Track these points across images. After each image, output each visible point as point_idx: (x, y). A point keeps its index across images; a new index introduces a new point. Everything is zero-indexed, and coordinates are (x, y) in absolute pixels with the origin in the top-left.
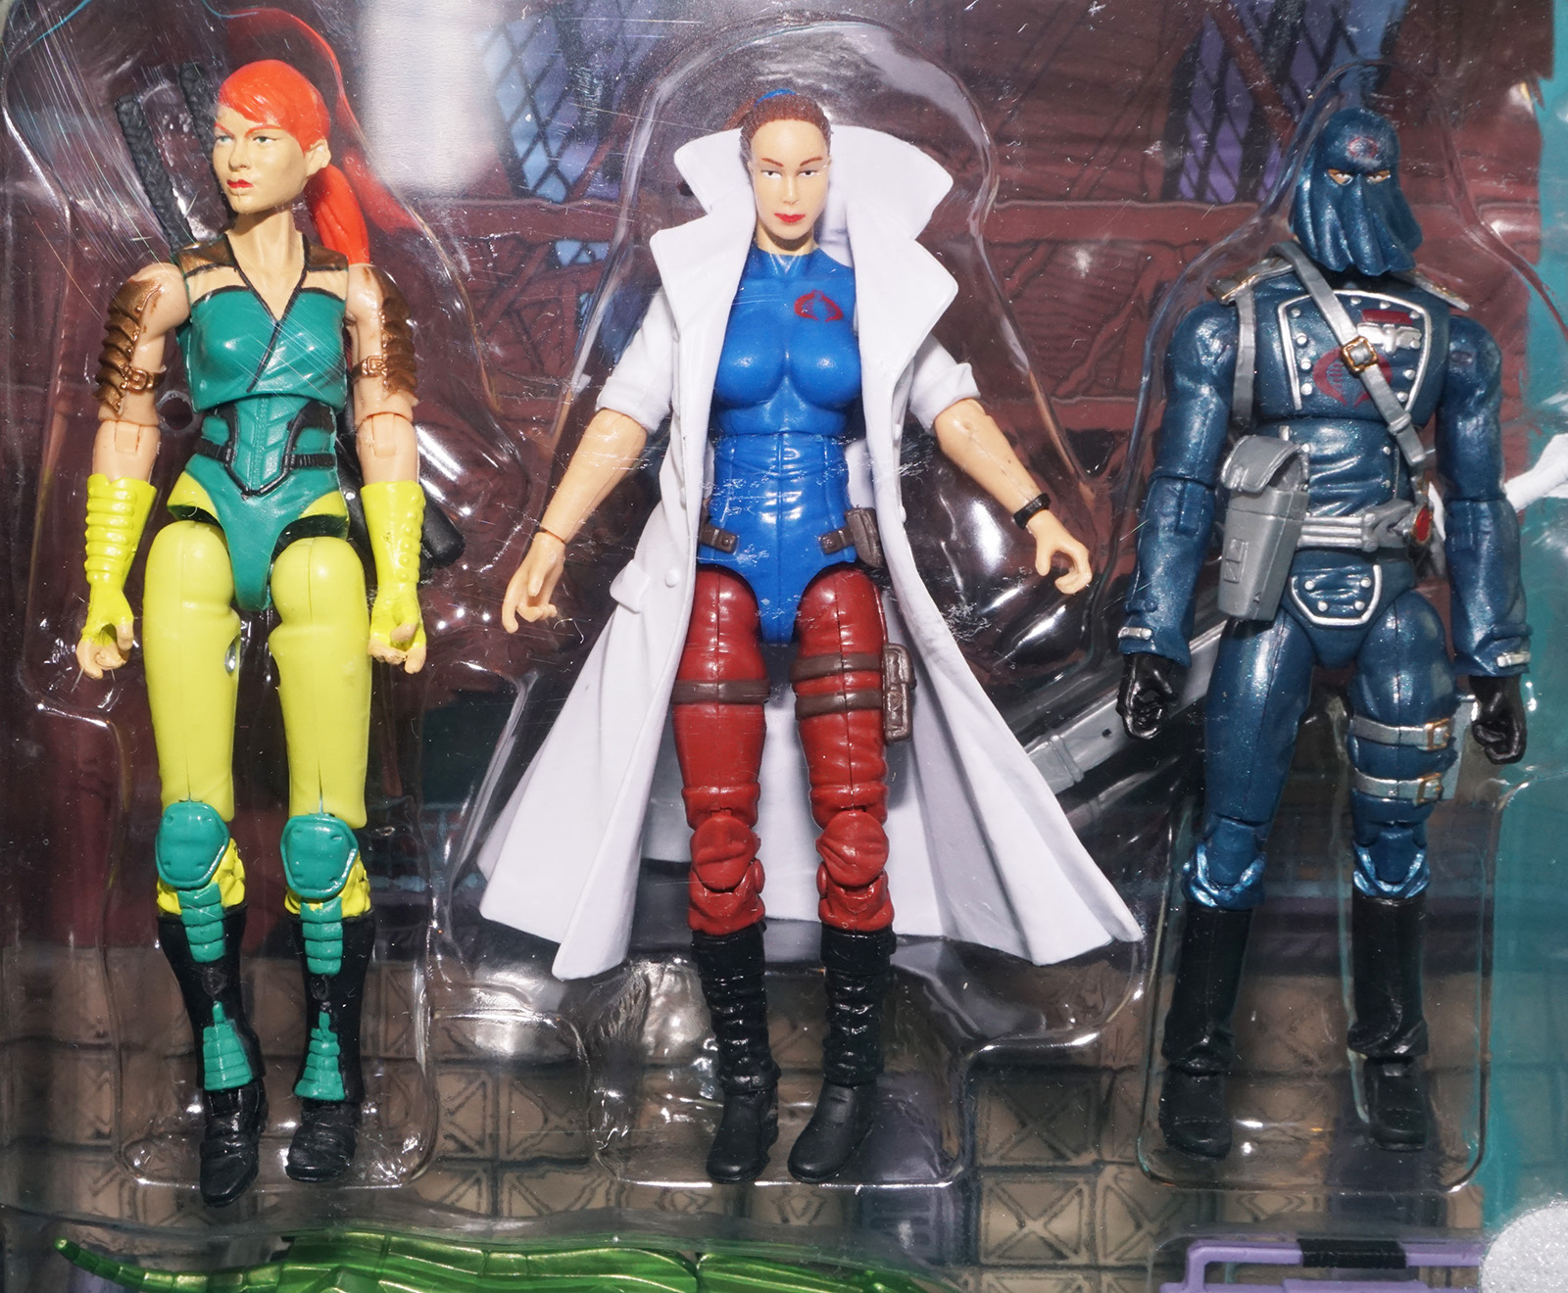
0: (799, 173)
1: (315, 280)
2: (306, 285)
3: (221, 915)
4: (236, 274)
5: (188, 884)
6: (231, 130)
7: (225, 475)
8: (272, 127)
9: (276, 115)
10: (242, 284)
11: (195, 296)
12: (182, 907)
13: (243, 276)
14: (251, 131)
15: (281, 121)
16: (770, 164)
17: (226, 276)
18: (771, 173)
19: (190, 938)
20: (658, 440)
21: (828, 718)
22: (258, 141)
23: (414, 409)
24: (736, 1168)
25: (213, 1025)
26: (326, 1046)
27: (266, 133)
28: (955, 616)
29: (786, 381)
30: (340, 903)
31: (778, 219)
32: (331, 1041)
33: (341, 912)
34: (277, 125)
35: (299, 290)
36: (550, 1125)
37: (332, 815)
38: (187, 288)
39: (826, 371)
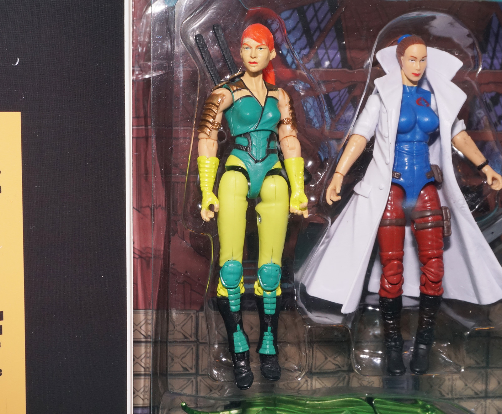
0: (420, 61)
1: (271, 93)
2: (269, 95)
3: (240, 297)
4: (248, 92)
5: (232, 287)
6: (251, 46)
7: (248, 155)
8: (263, 45)
9: (265, 41)
10: (250, 95)
11: (236, 99)
12: (229, 294)
13: (250, 92)
14: (258, 46)
15: (266, 43)
16: (413, 58)
17: (245, 92)
18: (412, 61)
19: (231, 304)
20: (370, 144)
21: (426, 230)
22: (259, 49)
23: (297, 134)
24: (398, 371)
25: (237, 332)
26: (268, 337)
27: (262, 47)
28: (470, 198)
29: (417, 125)
30: (276, 292)
31: (413, 75)
32: (271, 336)
33: (276, 294)
34: (266, 44)
35: (267, 97)
36: (327, 360)
37: (274, 264)
38: (233, 96)
39: (427, 122)
